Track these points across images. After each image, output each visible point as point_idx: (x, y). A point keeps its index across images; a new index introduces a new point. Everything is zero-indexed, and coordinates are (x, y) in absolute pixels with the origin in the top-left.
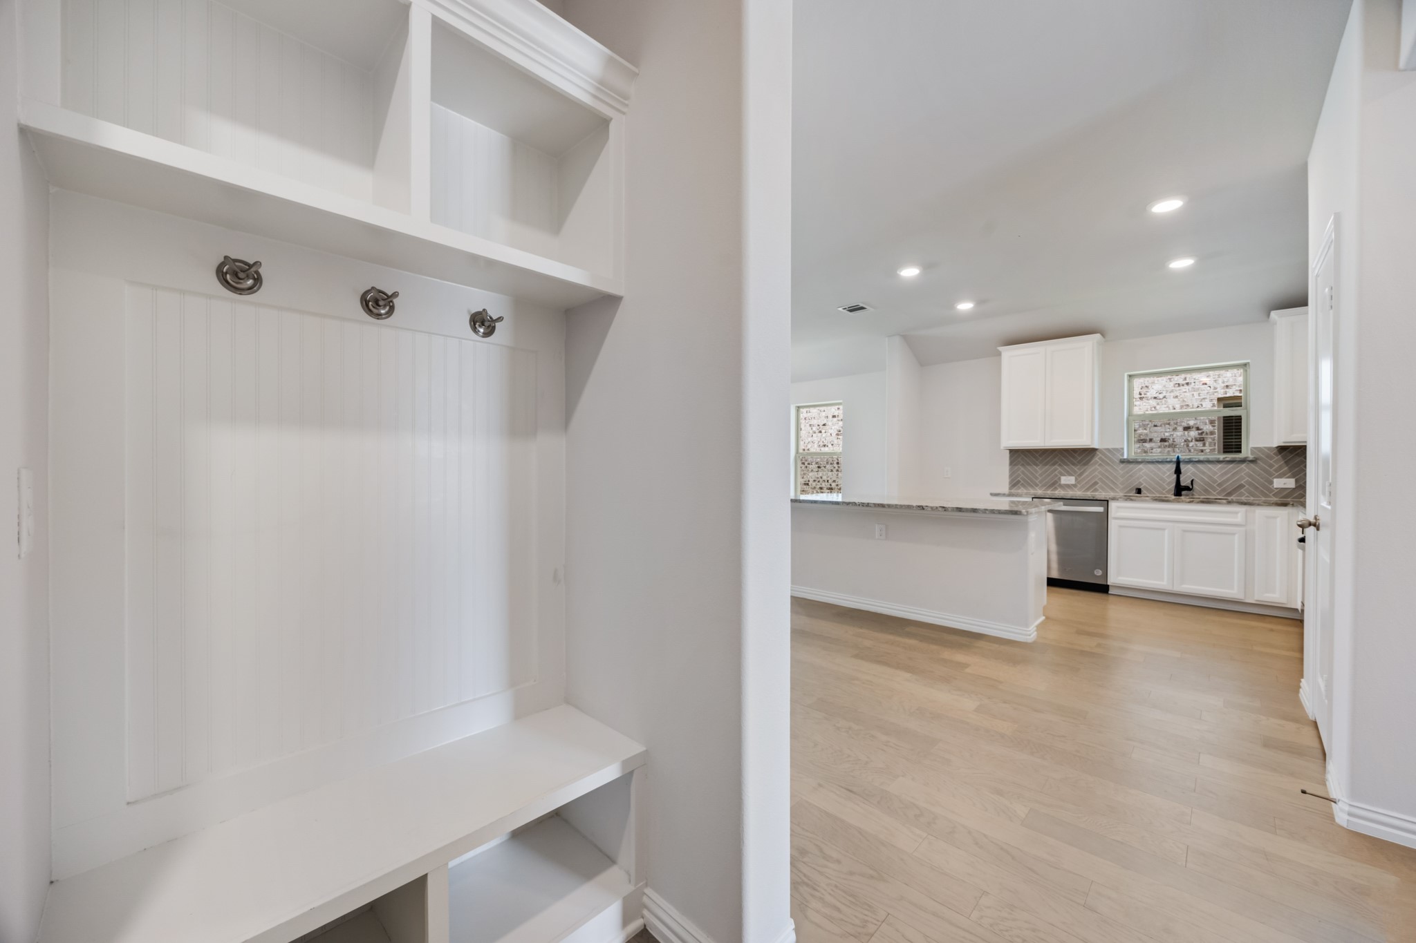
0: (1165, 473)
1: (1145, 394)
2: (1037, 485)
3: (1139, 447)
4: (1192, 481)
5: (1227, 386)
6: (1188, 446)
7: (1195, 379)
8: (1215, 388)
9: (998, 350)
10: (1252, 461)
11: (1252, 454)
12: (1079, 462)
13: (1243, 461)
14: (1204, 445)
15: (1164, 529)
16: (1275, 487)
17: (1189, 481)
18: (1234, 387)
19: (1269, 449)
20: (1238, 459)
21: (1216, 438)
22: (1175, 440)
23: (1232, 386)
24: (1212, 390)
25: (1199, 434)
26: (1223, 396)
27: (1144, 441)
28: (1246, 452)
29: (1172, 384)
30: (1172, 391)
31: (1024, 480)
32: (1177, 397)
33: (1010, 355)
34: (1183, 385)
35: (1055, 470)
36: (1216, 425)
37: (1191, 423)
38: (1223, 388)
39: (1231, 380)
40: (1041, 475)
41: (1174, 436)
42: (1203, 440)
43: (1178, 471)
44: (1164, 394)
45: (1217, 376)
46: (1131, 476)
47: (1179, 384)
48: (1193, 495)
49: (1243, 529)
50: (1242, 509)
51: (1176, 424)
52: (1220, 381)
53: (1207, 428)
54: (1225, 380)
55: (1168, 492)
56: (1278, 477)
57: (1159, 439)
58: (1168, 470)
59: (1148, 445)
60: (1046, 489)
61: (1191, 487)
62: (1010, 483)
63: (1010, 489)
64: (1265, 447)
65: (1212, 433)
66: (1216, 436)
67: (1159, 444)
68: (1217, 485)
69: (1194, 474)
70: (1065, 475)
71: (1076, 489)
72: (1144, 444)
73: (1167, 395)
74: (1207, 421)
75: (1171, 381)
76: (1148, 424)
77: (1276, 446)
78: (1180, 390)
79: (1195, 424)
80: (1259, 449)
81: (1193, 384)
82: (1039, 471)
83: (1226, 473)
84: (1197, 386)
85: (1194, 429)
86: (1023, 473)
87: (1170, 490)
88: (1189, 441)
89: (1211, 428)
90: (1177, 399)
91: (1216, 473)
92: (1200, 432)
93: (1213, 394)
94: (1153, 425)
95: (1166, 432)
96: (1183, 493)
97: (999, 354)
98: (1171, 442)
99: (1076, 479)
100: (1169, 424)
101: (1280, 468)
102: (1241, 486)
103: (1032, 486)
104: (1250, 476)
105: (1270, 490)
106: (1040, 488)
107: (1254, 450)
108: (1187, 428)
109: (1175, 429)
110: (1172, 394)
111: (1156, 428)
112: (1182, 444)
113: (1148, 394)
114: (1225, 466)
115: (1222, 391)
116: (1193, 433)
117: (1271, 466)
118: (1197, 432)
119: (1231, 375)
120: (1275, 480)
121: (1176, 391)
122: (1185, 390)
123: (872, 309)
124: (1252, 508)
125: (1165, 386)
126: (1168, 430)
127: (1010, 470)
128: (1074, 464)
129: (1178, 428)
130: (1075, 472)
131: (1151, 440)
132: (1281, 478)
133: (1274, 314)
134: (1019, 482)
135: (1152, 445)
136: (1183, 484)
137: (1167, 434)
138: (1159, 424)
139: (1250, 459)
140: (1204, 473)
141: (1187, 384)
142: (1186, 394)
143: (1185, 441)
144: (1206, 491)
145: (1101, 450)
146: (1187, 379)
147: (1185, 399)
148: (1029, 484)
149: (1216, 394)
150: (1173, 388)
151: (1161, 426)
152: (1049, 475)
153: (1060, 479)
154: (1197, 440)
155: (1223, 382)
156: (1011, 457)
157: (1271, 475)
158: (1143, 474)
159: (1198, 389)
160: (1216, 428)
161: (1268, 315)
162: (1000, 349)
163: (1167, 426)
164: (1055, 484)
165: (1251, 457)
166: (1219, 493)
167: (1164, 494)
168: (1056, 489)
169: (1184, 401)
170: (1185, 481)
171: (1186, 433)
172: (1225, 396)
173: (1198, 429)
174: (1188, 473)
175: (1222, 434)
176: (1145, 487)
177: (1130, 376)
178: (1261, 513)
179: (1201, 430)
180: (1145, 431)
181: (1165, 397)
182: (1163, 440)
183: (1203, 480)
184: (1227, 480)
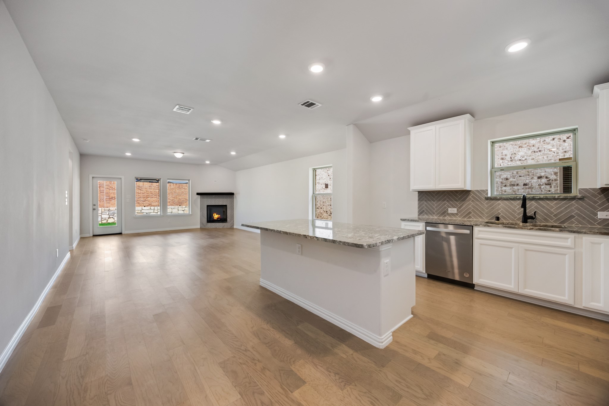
0: (516, 207)
1: (514, 158)
2: (434, 214)
3: (511, 189)
4: (535, 212)
5: (565, 152)
6: (540, 188)
7: (544, 148)
8: (558, 153)
9: (408, 129)
10: (580, 199)
11: (580, 194)
12: (459, 199)
13: (574, 198)
14: (551, 187)
15: (512, 248)
16: (599, 218)
17: (533, 213)
18: (570, 152)
19: (594, 189)
20: (569, 197)
21: (559, 183)
22: (533, 184)
23: (569, 151)
24: (555, 154)
25: (547, 181)
26: (562, 158)
27: (514, 185)
28: (574, 192)
29: (530, 151)
30: (530, 156)
31: (426, 210)
32: (533, 159)
33: (416, 133)
34: (537, 152)
35: (445, 204)
36: (559, 175)
37: (543, 174)
38: (563, 153)
39: (568, 148)
40: (436, 207)
41: (532, 182)
42: (550, 184)
43: (524, 206)
44: (526, 157)
45: (558, 146)
46: (493, 208)
47: (534, 151)
48: (536, 222)
49: (573, 251)
50: (572, 236)
51: (533, 175)
52: (561, 148)
53: (553, 177)
54: (564, 148)
55: (518, 219)
56: (601, 210)
57: (523, 184)
58: (518, 204)
59: (516, 188)
60: (440, 216)
61: (534, 217)
62: (419, 212)
63: (419, 215)
64: (590, 189)
65: (556, 180)
66: (559, 181)
67: (523, 187)
68: (554, 216)
69: (536, 207)
70: (451, 208)
71: (457, 217)
72: (513, 187)
73: (528, 158)
74: (553, 173)
75: (529, 150)
76: (516, 176)
77: (600, 187)
78: (535, 155)
79: (545, 175)
80: (586, 190)
81: (543, 151)
82: (435, 204)
83: (560, 207)
84: (546, 152)
85: (544, 178)
86: (426, 205)
87: (519, 218)
88: (541, 185)
89: (555, 177)
90: (533, 160)
91: (553, 207)
92: (548, 179)
93: (556, 157)
94: (519, 176)
95: (527, 180)
96: (529, 220)
97: (409, 133)
98: (530, 185)
99: (458, 210)
100: (529, 175)
101: (603, 204)
102: (572, 217)
103: (431, 214)
104: (579, 209)
105: (595, 220)
106: (436, 215)
107: (581, 191)
108: (540, 177)
109: (532, 178)
110: (530, 158)
111: (520, 177)
112: (537, 187)
113: (516, 158)
114: (560, 202)
115: (562, 154)
116: (544, 180)
117: (595, 202)
118: (546, 180)
119: (568, 145)
120: (599, 213)
121: (533, 155)
122: (538, 155)
123: (320, 105)
124: (580, 235)
125: (526, 153)
126: (528, 179)
127: (419, 204)
128: (456, 200)
129: (534, 177)
130: (457, 205)
131: (518, 185)
132: (604, 211)
133: (596, 88)
134: (423, 211)
135: (518, 187)
136: (528, 214)
137: (527, 181)
138: (522, 175)
139: (579, 197)
140: (544, 207)
141: (540, 151)
142: (539, 157)
143: (539, 185)
144: (546, 220)
145: (473, 191)
146: (540, 148)
147: (539, 160)
148: (430, 212)
149: (558, 156)
150: (531, 154)
151: (524, 176)
152: (441, 207)
153: (447, 210)
154: (546, 185)
155: (563, 149)
156: (419, 196)
157: (595, 209)
158: (501, 207)
159: (547, 154)
160: (558, 177)
161: (592, 90)
162: (409, 129)
163: (528, 176)
164: (445, 213)
165: (579, 196)
166: (555, 222)
167: (515, 221)
168: (445, 216)
169: (538, 161)
170: (529, 213)
171: (539, 180)
172: (564, 157)
173: (547, 178)
174: (531, 207)
175: (562, 181)
176: (502, 216)
177: (493, 142)
178: (587, 240)
179: (548, 178)
180: (514, 180)
181: (526, 159)
182: (525, 185)
183: (543, 212)
184: (561, 212)
